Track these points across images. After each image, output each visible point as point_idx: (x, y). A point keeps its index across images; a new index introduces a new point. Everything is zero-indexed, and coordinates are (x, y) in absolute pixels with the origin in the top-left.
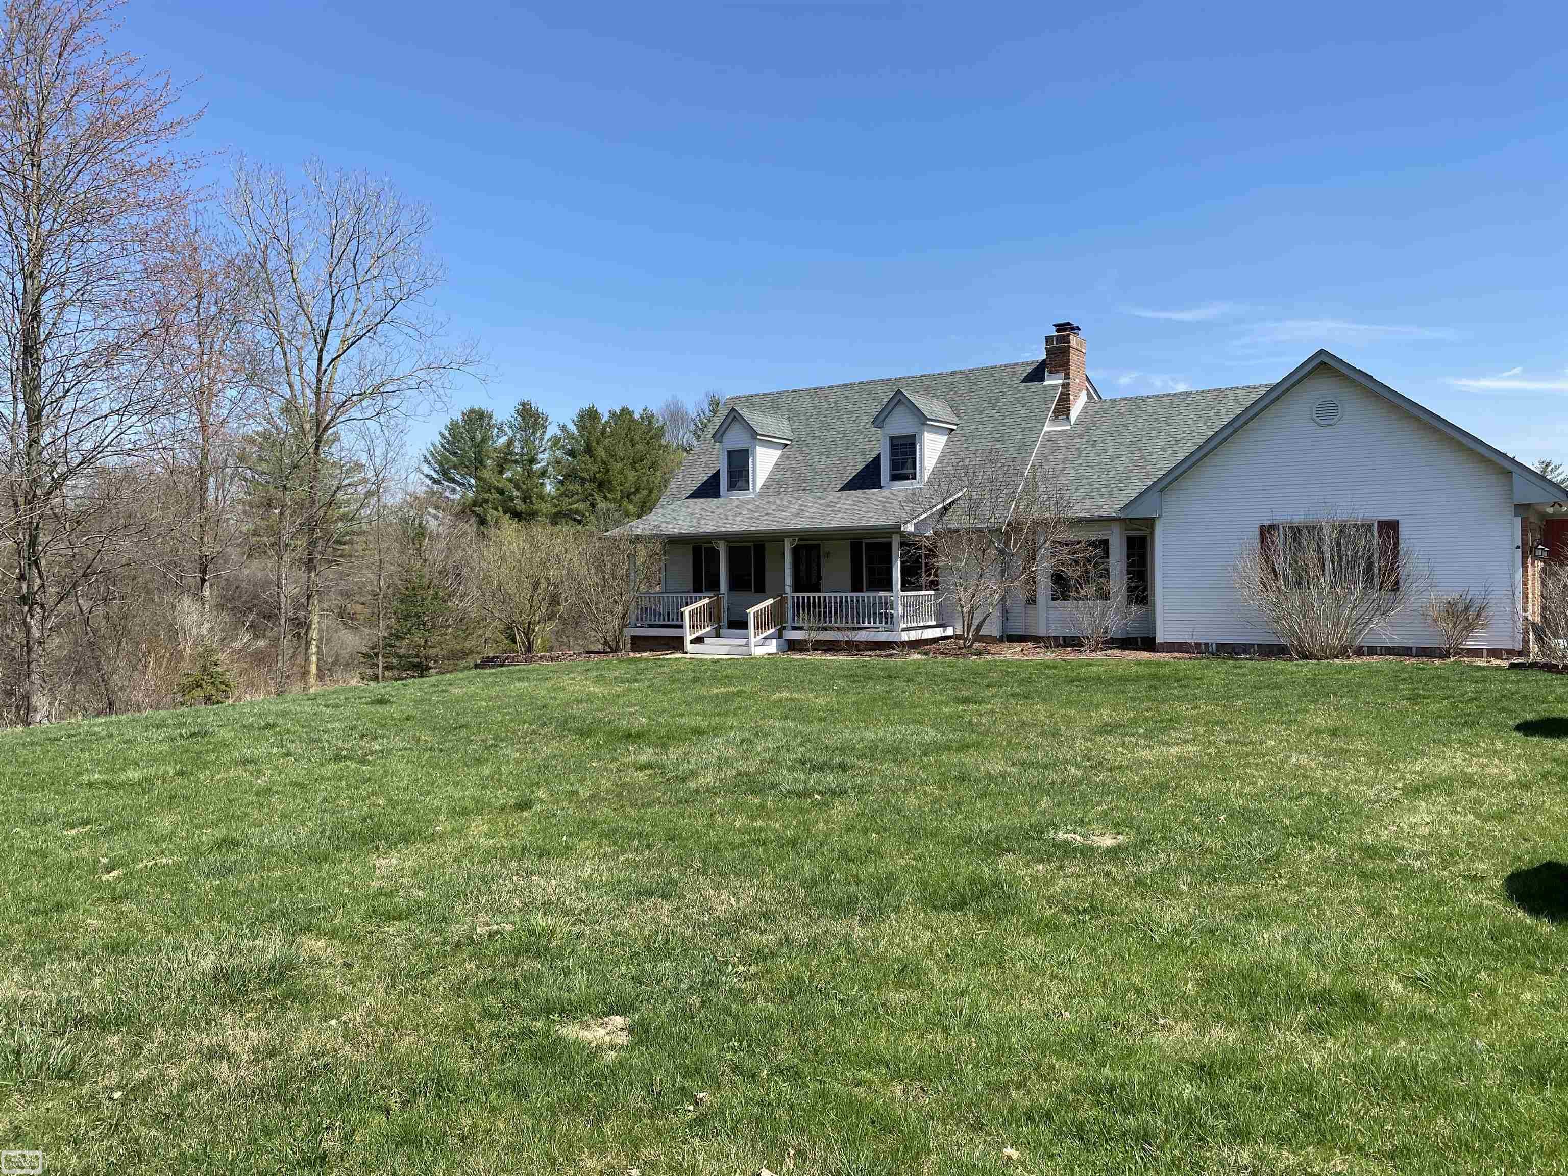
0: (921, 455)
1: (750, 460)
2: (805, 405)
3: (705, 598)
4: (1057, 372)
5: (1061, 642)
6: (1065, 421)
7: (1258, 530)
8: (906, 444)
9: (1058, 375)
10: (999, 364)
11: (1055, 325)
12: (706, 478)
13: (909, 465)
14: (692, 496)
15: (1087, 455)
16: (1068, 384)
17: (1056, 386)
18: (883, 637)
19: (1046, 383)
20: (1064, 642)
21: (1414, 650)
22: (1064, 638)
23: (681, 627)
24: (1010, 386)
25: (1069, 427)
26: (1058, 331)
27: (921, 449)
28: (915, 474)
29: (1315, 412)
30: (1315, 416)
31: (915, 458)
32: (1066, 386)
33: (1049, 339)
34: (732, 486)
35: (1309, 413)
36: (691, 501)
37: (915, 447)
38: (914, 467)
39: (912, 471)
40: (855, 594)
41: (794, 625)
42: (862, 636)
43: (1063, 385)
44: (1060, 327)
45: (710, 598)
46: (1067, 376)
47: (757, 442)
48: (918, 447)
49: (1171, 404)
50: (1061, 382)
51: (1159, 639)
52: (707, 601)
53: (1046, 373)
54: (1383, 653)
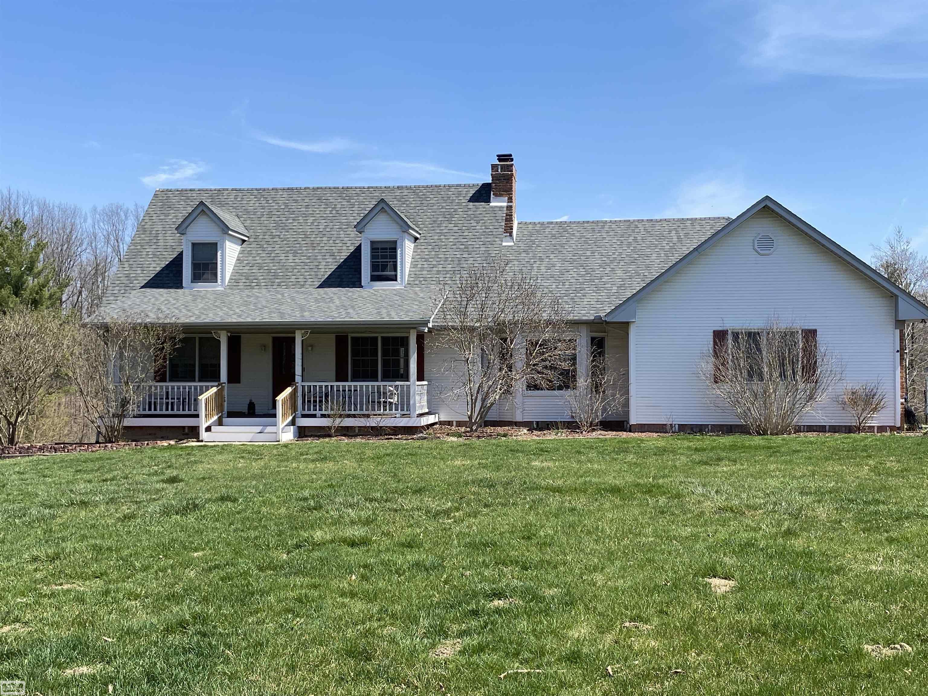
0: (402, 259)
1: (219, 254)
2: (252, 203)
3: (212, 387)
4: (501, 195)
5: (535, 426)
6: (508, 238)
7: (712, 334)
8: (386, 249)
9: (502, 198)
10: (442, 184)
11: (497, 156)
12: (158, 269)
13: (390, 265)
14: (147, 286)
15: (539, 268)
16: (511, 207)
17: (501, 207)
18: (403, 422)
19: (491, 204)
20: (538, 425)
21: (827, 428)
22: (537, 423)
23: (197, 416)
24: (459, 204)
25: (512, 244)
26: (500, 160)
27: (402, 254)
28: (396, 276)
29: (756, 244)
30: (756, 247)
31: (396, 262)
32: (509, 208)
33: (494, 167)
34: (197, 277)
35: (752, 244)
36: (149, 291)
37: (396, 252)
38: (395, 270)
39: (393, 273)
40: (341, 384)
41: (304, 413)
42: (372, 422)
43: (507, 207)
44: (502, 158)
45: (217, 386)
46: (510, 200)
47: (227, 236)
48: (399, 252)
49: (593, 230)
50: (505, 204)
51: (633, 421)
52: (214, 390)
53: (492, 196)
54: (806, 430)
